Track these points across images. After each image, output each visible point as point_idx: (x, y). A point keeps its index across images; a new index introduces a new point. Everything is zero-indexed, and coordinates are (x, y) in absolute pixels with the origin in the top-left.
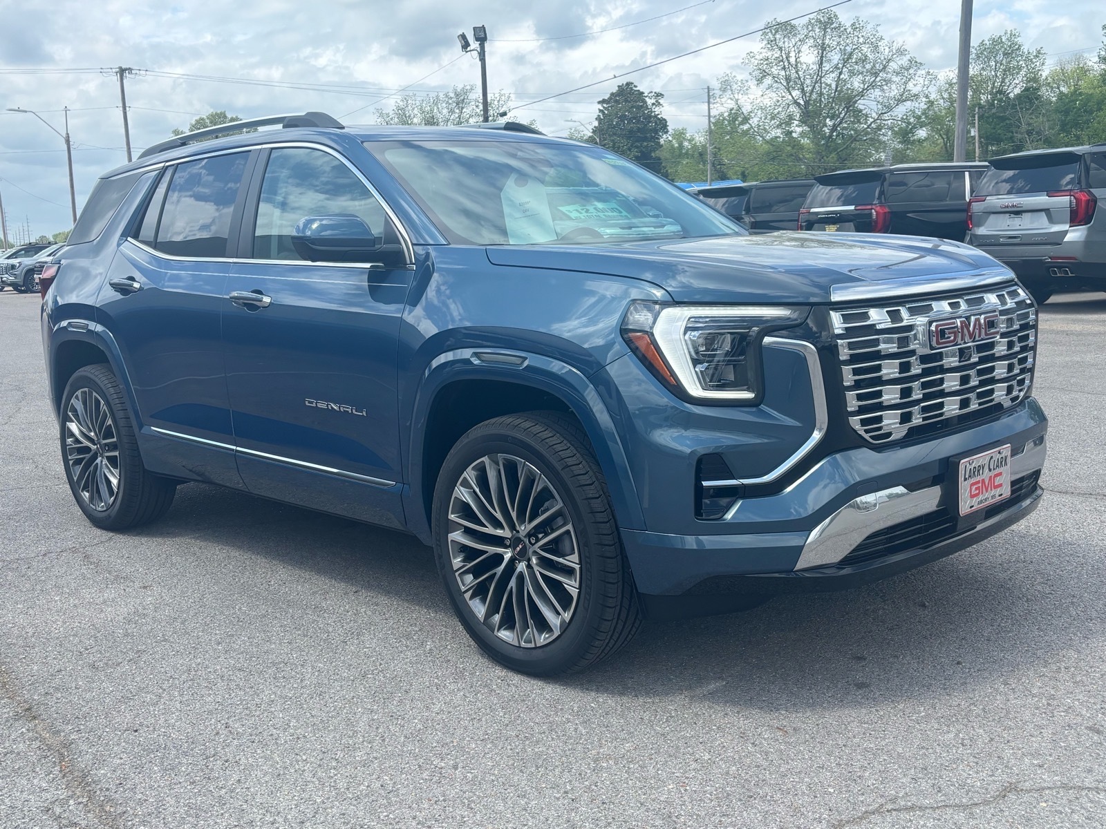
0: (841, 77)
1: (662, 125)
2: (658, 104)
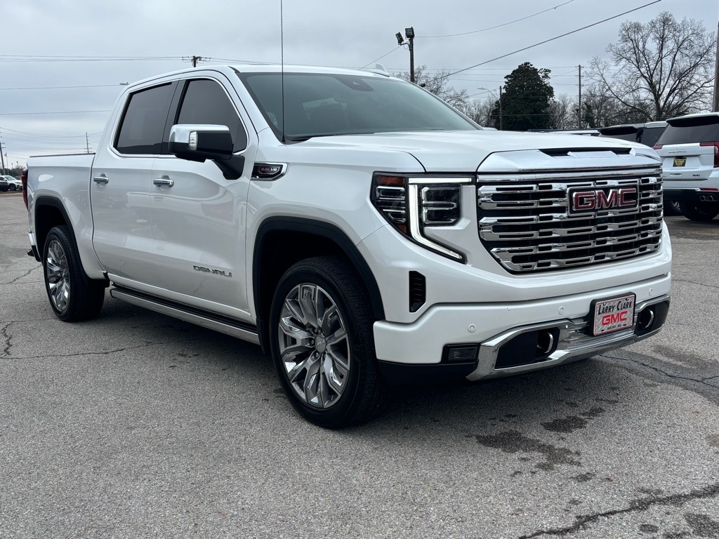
0: (676, 57)
1: (550, 91)
2: (546, 76)
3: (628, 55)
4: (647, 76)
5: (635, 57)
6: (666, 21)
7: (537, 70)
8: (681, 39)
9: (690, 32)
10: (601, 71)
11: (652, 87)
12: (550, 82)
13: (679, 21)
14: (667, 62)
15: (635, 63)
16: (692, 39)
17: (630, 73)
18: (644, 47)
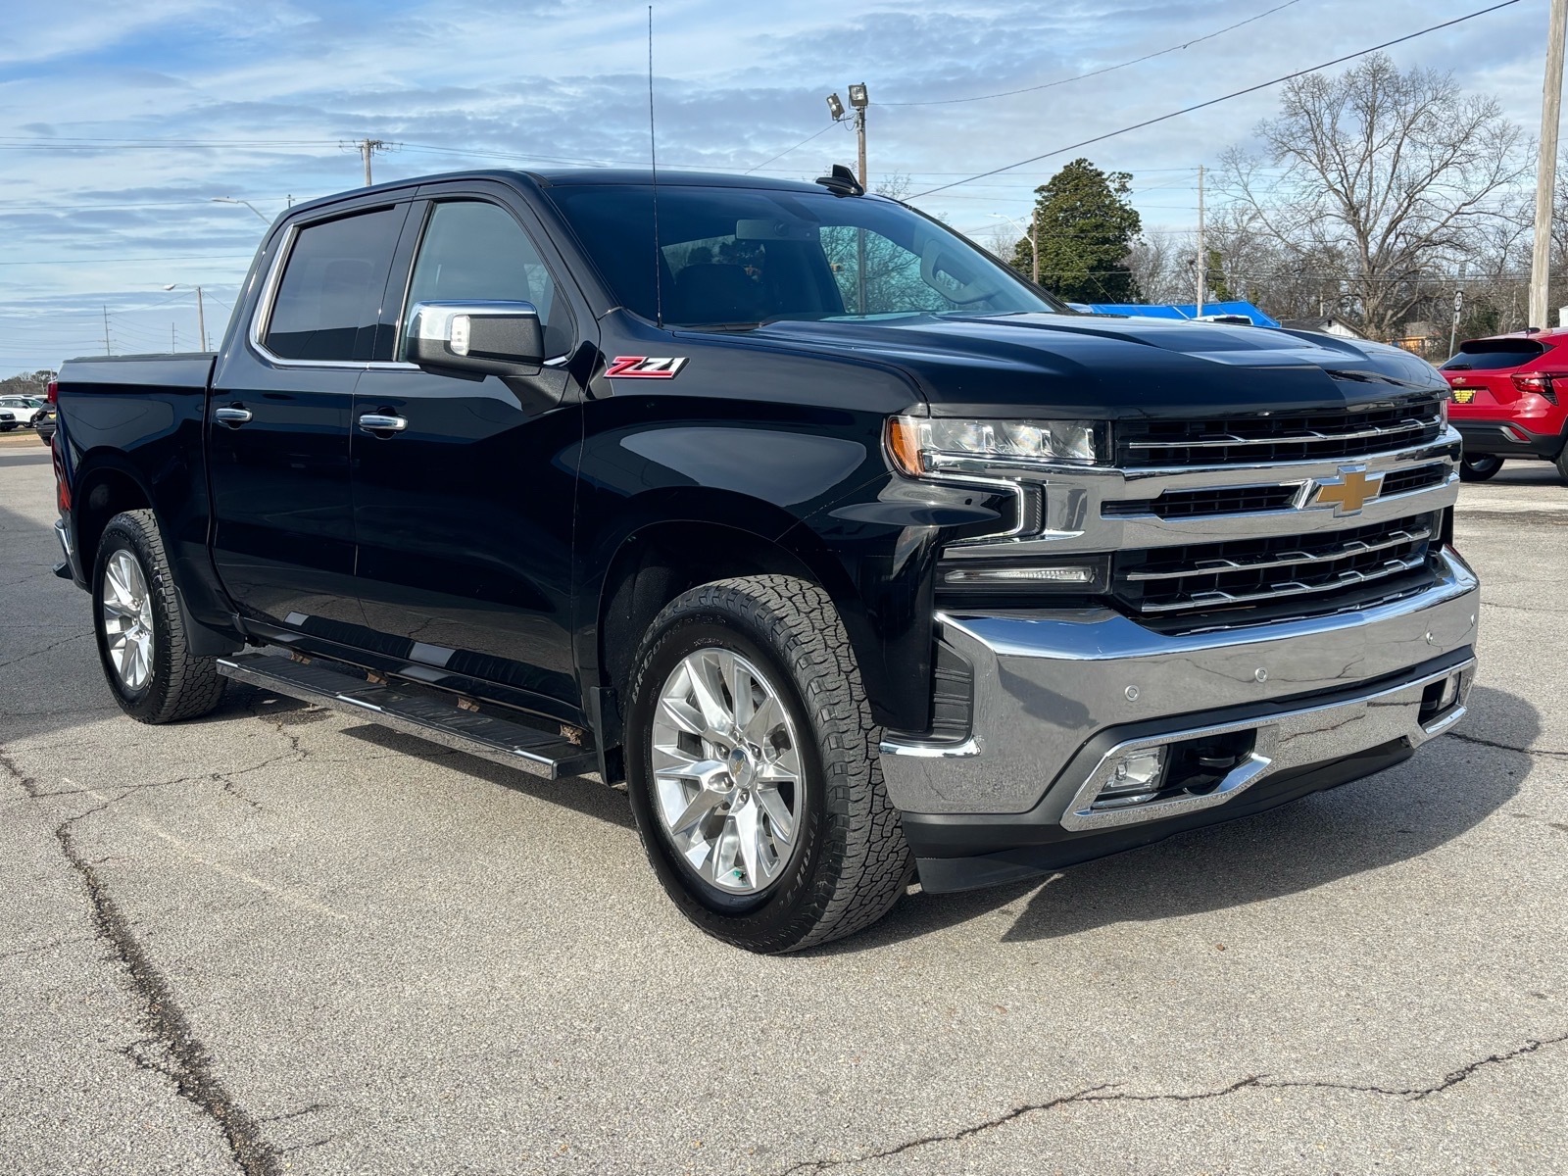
0: (1402, 150)
1: (1132, 221)
2: (1123, 189)
3: (1301, 145)
4: (1343, 190)
5: (1313, 146)
6: (1377, 72)
7: (1100, 174)
8: (1410, 108)
9: (1429, 95)
10: (1245, 179)
11: (1352, 211)
12: (1133, 201)
13: (1403, 72)
14: (1383, 158)
15: (1315, 160)
16: (1434, 109)
17: (1305, 183)
18: (1333, 128)
